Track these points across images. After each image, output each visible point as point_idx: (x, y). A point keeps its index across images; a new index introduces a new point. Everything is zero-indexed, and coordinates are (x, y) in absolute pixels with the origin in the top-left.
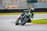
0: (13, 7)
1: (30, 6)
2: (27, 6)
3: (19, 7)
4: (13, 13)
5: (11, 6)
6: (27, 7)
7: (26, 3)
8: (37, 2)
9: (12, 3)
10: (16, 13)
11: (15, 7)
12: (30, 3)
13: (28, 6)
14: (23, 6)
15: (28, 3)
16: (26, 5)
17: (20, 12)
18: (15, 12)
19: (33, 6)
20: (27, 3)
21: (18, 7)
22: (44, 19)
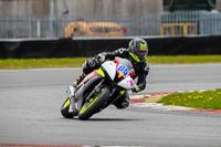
0: (99, 30)
1: (181, 24)
2: (167, 25)
3: (128, 30)
5: (91, 25)
6: (165, 29)
7: (162, 12)
8: (211, 4)
12: (178, 9)
13: (170, 25)
14: (146, 24)
15: (172, 10)
19: (195, 25)
20: (165, 10)
21: (125, 30)
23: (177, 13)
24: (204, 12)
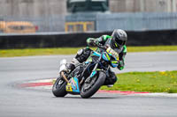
0: (16, 28)
1: (81, 23)
3: (39, 28)
4: (16, 48)
5: (9, 24)
6: (69, 26)
7: (66, 13)
9: (12, 13)
10: (27, 51)
11: (22, 28)
12: (79, 11)
13: (74, 23)
14: (54, 24)
15: (74, 11)
16: (64, 18)
17: (42, 44)
18: (22, 46)
19: (92, 23)
20: (68, 11)
21: (37, 28)
22: (134, 73)
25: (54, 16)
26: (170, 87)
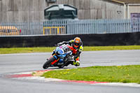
0: (4, 31)
1: (55, 27)
4: (4, 47)
8: (75, 15)
12: (53, 18)
13: (49, 28)
14: (34, 28)
15: (50, 18)
17: (24, 44)
18: (9, 45)
21: (20, 31)
23: (53, 20)
24: (70, 20)
25: (34, 22)
26: (125, 78)
